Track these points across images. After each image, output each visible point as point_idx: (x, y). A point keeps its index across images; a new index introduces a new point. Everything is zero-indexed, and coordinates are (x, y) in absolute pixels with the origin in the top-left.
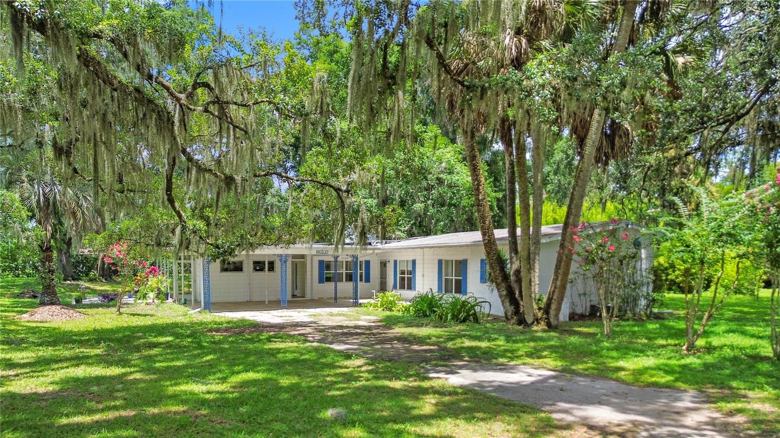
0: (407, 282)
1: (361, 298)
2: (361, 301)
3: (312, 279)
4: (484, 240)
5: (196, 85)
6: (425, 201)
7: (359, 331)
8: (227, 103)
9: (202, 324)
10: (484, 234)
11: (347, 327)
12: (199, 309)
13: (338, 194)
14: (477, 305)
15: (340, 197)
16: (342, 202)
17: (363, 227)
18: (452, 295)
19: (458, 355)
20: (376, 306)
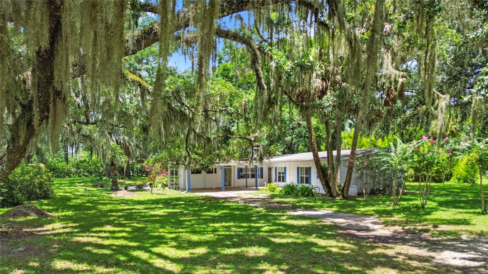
0: (282, 178)
1: (260, 186)
2: (259, 188)
3: (234, 177)
4: (314, 160)
7: (259, 200)
8: (209, 111)
9: (191, 197)
10: (314, 155)
11: (254, 198)
12: (186, 192)
13: (250, 142)
14: (313, 189)
16: (252, 145)
17: (261, 155)
18: (303, 184)
19: (299, 207)
20: (266, 190)
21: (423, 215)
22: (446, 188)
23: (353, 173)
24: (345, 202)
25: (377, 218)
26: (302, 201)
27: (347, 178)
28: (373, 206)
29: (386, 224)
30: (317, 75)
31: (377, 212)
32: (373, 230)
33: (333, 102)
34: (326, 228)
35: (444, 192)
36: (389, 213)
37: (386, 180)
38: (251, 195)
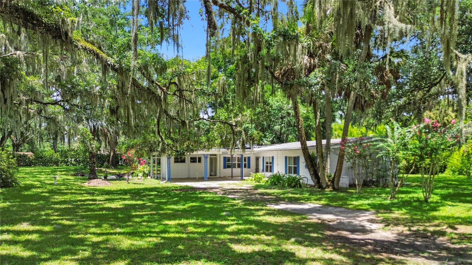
0: (269, 168)
1: (245, 176)
2: (244, 178)
3: (220, 166)
4: (302, 147)
5: (170, 83)
6: (281, 125)
7: (241, 191)
8: (183, 90)
9: (168, 187)
10: (302, 144)
11: (236, 189)
12: (165, 181)
13: (231, 127)
14: (301, 179)
15: (232, 128)
16: (233, 130)
17: (243, 142)
18: (291, 174)
19: (283, 199)
20: (252, 180)
21: (428, 210)
22: (442, 179)
23: (345, 162)
24: (334, 194)
25: (374, 214)
26: (288, 193)
27: (338, 168)
28: (368, 199)
29: (387, 222)
30: (303, 47)
31: (373, 206)
32: (371, 231)
33: (322, 79)
34: (310, 227)
35: (442, 184)
36: (387, 208)
37: (379, 170)
38: (234, 185)
